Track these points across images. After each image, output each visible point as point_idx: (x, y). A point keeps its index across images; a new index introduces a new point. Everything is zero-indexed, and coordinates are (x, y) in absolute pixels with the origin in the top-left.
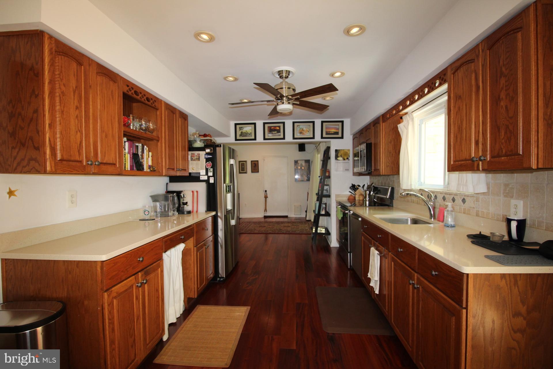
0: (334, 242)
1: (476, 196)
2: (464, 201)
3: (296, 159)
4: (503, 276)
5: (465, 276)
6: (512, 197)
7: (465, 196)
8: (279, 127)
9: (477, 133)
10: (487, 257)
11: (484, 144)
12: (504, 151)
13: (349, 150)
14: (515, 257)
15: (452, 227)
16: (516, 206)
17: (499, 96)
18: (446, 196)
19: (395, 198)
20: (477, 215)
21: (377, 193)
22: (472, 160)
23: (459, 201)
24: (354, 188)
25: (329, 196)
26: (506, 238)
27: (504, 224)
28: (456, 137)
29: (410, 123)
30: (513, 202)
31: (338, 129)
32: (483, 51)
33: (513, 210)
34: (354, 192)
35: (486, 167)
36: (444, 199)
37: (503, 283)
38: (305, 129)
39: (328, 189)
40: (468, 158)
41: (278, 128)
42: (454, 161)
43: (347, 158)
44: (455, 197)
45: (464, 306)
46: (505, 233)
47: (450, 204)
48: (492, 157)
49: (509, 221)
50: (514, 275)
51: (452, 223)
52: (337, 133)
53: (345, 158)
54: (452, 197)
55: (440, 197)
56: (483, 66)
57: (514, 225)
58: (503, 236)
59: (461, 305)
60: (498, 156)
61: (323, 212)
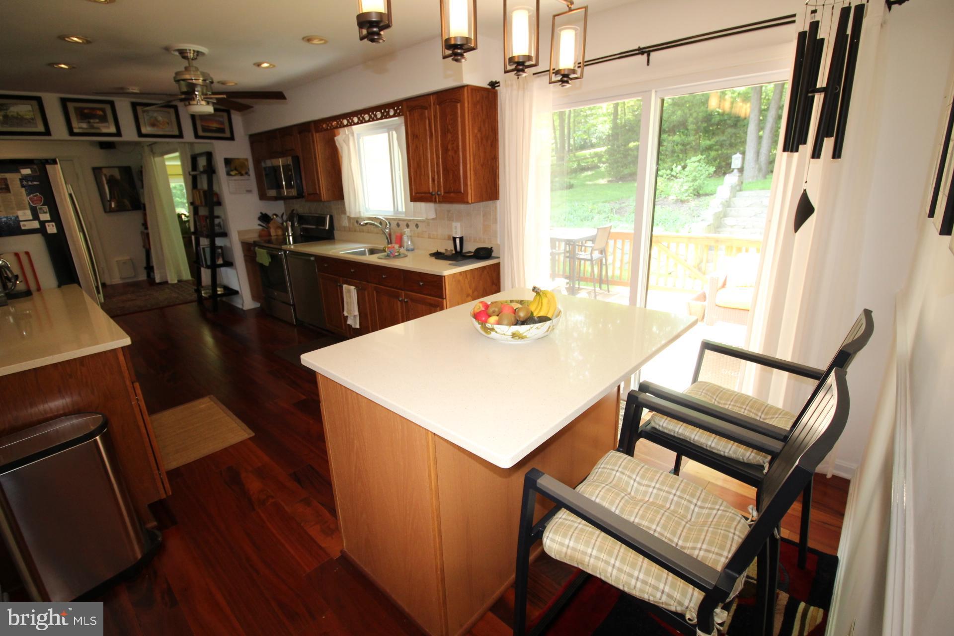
0: (247, 301)
1: (427, 222)
2: (417, 226)
3: (97, 165)
4: (461, 273)
5: (443, 278)
6: (453, 221)
7: (418, 221)
8: (103, 110)
9: (433, 172)
10: (450, 264)
11: (439, 182)
12: (453, 189)
13: (247, 160)
14: (462, 262)
15: (413, 250)
16: (456, 227)
17: (447, 147)
18: (400, 223)
19: (335, 228)
20: (429, 237)
21: (302, 224)
22: (431, 194)
23: (412, 226)
24: (265, 218)
25: (224, 235)
26: (454, 252)
27: (451, 242)
28: (416, 172)
29: (351, 138)
30: (454, 224)
31: (222, 123)
32: (434, 104)
33: (454, 230)
34: (266, 225)
35: (441, 200)
36: (398, 225)
37: (461, 278)
38: (160, 118)
39: (222, 223)
40: (427, 192)
41: (101, 113)
42: (416, 193)
43: (247, 173)
44: (409, 223)
45: (444, 297)
46: (453, 248)
47: (407, 231)
48: (445, 192)
49: (454, 239)
50: (465, 271)
51: (412, 247)
52: (222, 130)
53: (243, 172)
54: (405, 223)
55: (394, 224)
56: (435, 117)
57: (458, 241)
58: (452, 250)
59: (443, 298)
60: (449, 192)
61: (220, 261)
